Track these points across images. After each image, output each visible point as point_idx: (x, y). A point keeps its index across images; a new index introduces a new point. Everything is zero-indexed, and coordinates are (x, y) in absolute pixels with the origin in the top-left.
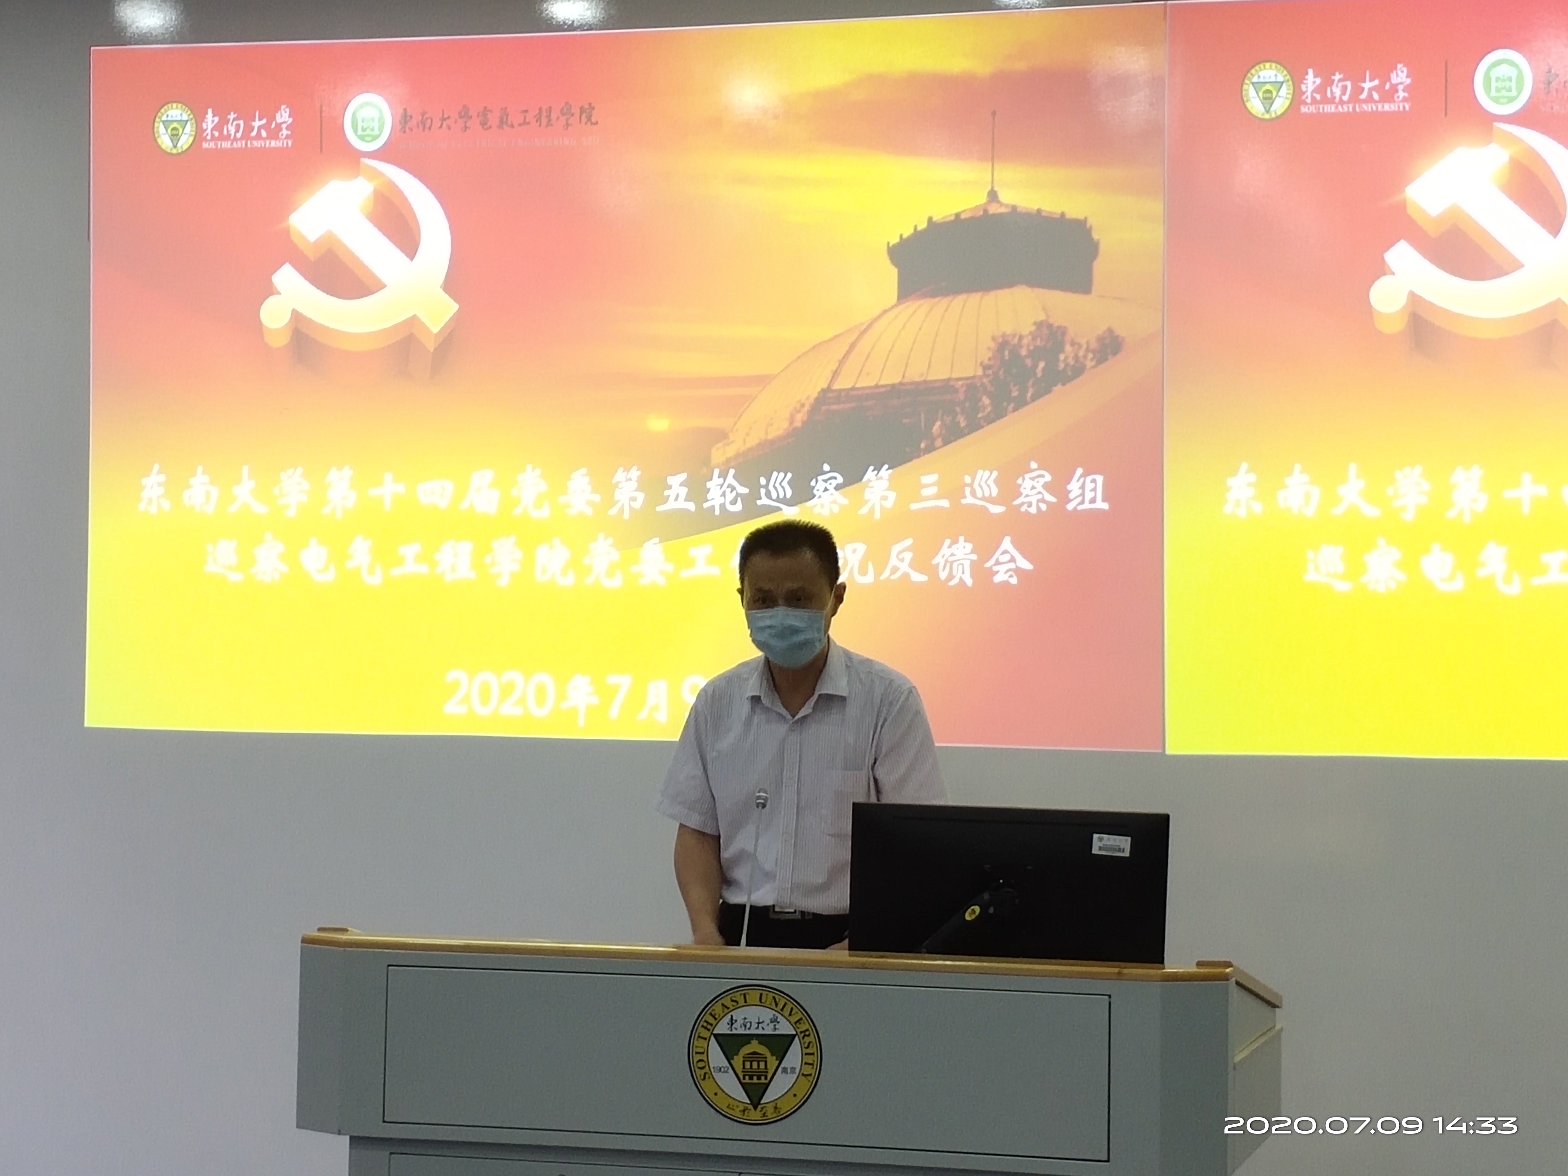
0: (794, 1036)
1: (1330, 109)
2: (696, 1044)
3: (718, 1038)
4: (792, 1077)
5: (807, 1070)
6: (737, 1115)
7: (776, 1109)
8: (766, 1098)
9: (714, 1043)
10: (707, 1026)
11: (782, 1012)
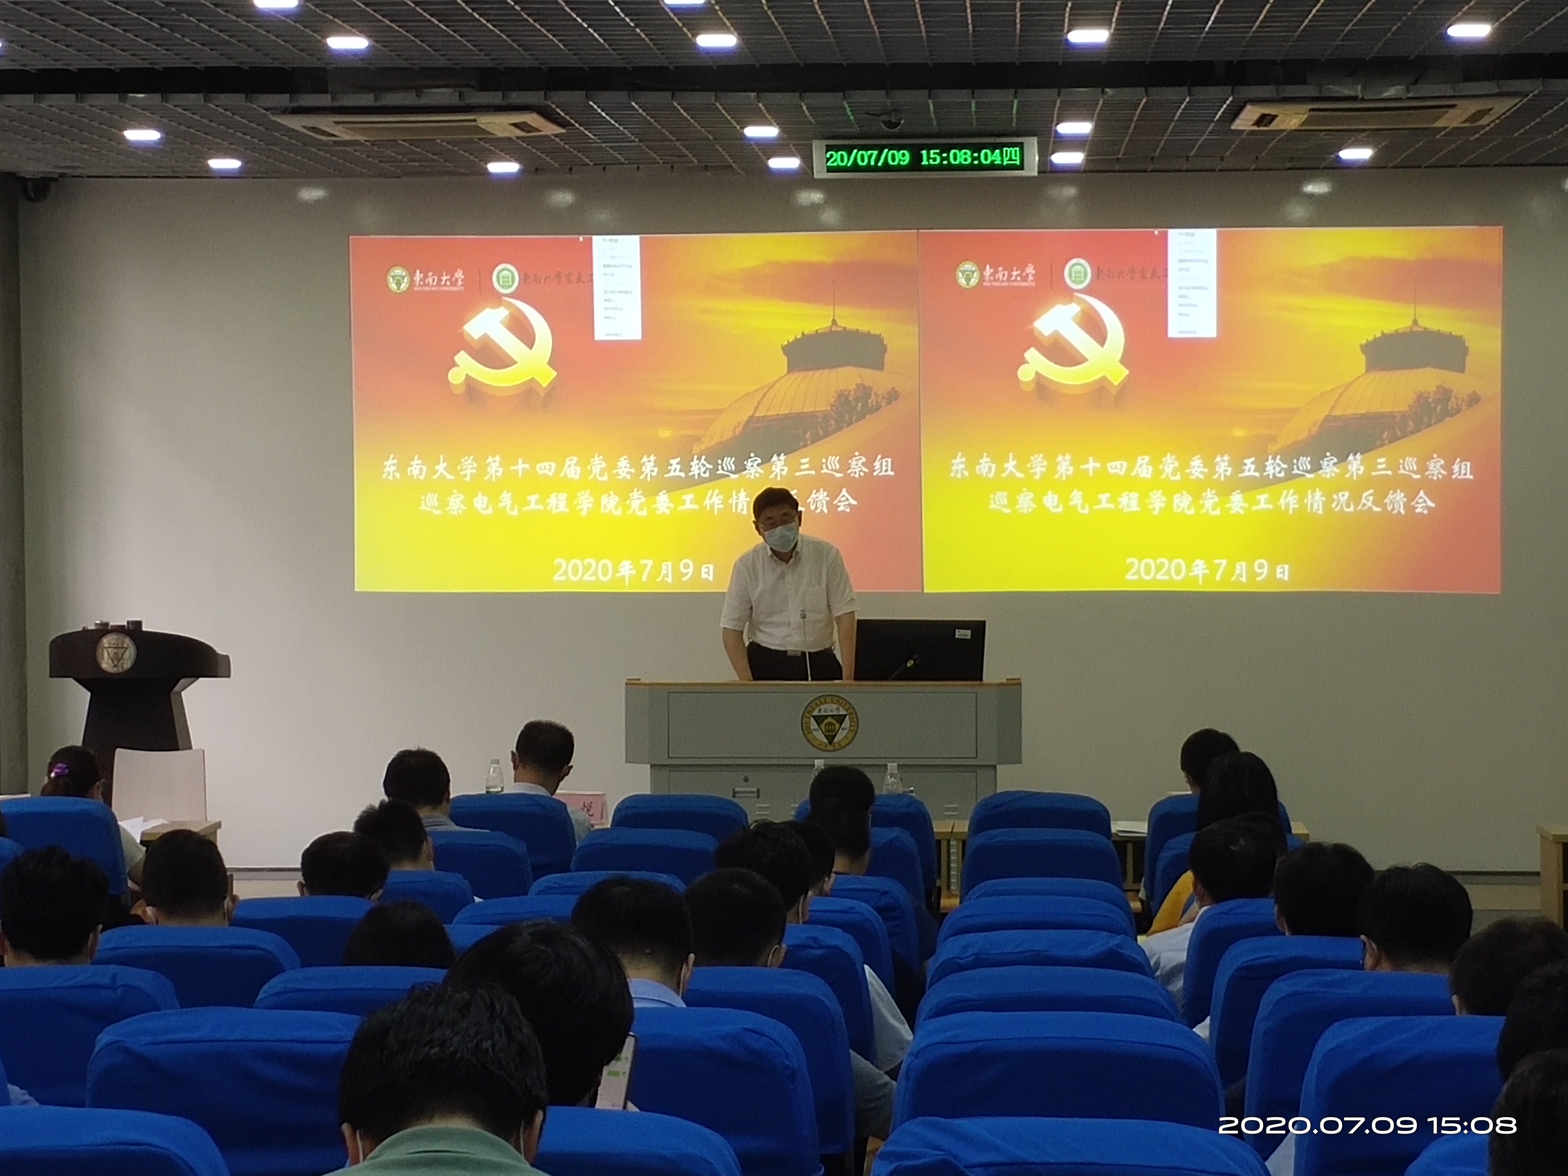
0: (845, 716)
1: (997, 284)
2: (805, 720)
3: (814, 717)
4: (846, 732)
5: (852, 728)
6: (823, 747)
7: (839, 745)
8: (835, 741)
9: (812, 719)
10: (809, 712)
11: (841, 705)
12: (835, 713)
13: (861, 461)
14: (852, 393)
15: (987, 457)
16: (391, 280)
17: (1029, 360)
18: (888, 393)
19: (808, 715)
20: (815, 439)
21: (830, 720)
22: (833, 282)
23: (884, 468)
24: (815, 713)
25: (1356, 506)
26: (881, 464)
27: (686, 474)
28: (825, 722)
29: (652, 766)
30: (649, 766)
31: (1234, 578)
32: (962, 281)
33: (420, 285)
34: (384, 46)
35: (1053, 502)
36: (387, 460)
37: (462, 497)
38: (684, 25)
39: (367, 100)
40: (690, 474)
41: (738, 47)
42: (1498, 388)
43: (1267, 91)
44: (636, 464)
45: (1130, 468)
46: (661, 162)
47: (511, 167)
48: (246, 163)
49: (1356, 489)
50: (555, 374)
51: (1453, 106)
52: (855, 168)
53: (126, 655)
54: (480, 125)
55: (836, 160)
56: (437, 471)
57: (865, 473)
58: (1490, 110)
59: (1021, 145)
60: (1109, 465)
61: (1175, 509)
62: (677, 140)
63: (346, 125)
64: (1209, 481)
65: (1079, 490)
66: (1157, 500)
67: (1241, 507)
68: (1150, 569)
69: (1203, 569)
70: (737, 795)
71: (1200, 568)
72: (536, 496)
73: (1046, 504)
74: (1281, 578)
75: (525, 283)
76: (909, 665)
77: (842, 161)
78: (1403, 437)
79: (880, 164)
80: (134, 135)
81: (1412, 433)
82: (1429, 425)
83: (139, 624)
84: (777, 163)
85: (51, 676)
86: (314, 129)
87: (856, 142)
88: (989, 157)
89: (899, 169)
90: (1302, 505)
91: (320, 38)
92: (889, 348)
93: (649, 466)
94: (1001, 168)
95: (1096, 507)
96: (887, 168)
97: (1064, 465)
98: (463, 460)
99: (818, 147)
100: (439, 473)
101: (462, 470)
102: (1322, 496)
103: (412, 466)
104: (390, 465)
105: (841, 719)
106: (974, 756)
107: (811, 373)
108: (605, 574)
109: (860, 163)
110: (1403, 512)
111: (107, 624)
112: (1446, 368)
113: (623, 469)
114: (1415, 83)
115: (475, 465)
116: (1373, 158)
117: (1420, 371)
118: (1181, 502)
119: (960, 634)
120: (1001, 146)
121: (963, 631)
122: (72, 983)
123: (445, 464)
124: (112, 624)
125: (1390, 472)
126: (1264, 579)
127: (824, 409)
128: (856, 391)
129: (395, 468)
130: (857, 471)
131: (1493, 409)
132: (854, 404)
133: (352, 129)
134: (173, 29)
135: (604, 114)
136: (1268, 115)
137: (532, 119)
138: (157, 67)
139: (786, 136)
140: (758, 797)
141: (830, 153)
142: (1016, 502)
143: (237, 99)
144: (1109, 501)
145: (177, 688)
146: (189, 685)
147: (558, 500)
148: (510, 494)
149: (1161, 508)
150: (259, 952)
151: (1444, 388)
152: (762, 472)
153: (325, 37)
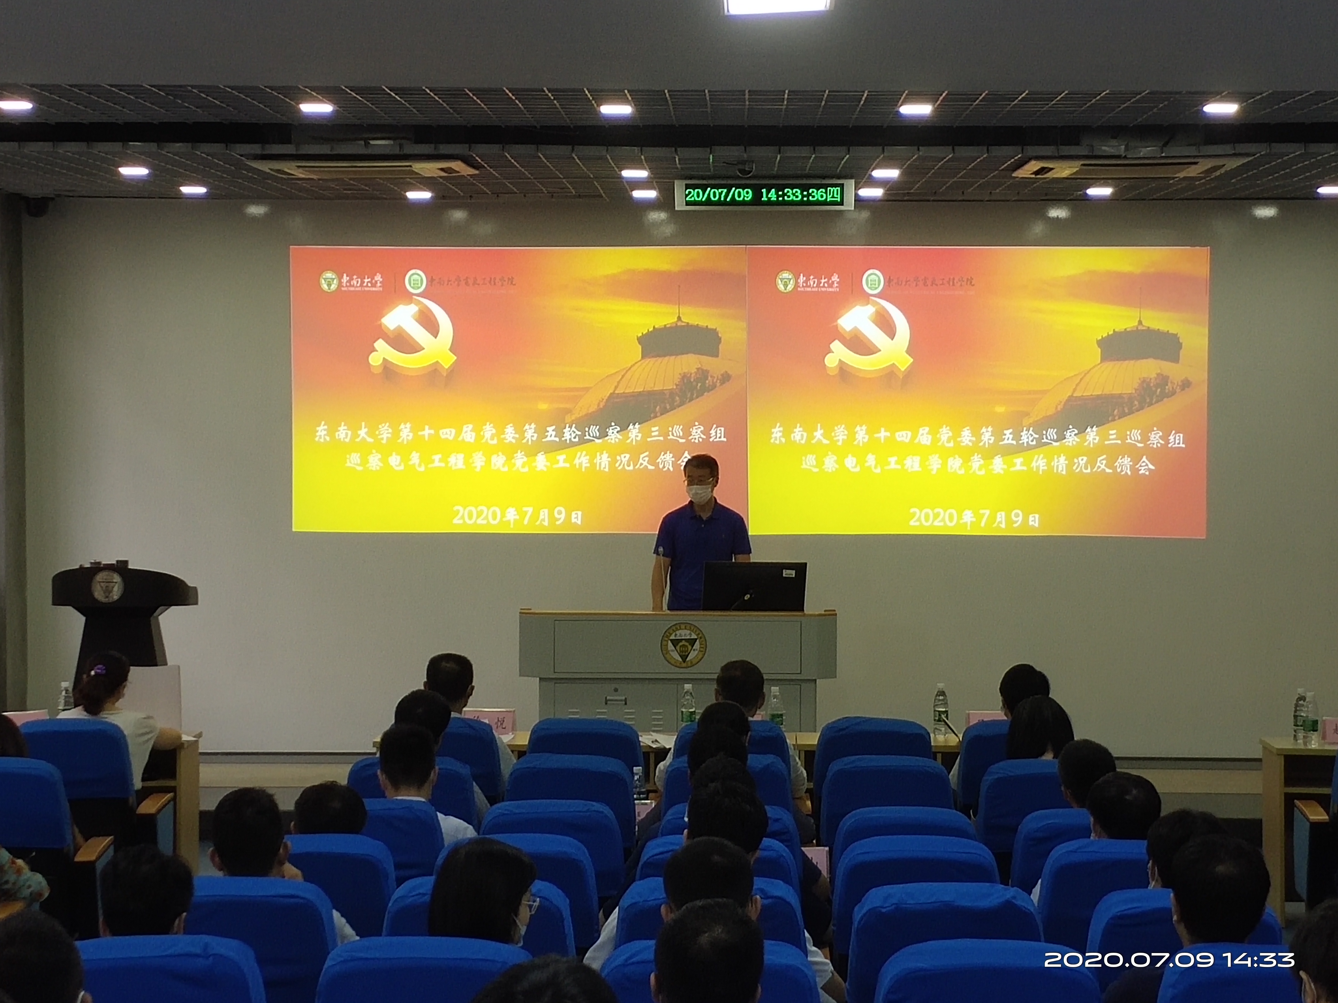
0: (697, 639)
2: (664, 643)
3: (671, 640)
4: (696, 652)
5: (702, 649)
6: (678, 665)
7: (691, 662)
8: (688, 659)
9: (669, 642)
10: (667, 637)
11: (693, 631)
12: (688, 637)
13: (700, 430)
14: (693, 376)
15: (800, 427)
16: (323, 281)
17: (833, 350)
18: (722, 375)
19: (666, 639)
20: (664, 412)
21: (683, 643)
22: (679, 286)
23: (718, 435)
24: (672, 637)
25: (1092, 468)
26: (716, 432)
27: (560, 439)
28: (681, 644)
29: (540, 679)
30: (538, 679)
31: (995, 525)
32: (781, 287)
33: (347, 286)
34: (344, 110)
35: (852, 463)
36: (319, 426)
37: (380, 456)
38: (593, 98)
39: (325, 149)
40: (563, 439)
41: (633, 113)
42: (1205, 376)
43: (1048, 150)
44: (520, 431)
45: (914, 437)
46: (546, 192)
47: (425, 195)
48: (210, 189)
49: (1093, 454)
50: (455, 358)
51: (1196, 163)
52: (709, 202)
53: (116, 589)
54: (414, 170)
55: (693, 196)
56: (359, 435)
57: (703, 439)
58: (1224, 165)
59: (842, 186)
60: (897, 434)
61: (949, 470)
62: (564, 178)
63: (307, 169)
64: (976, 448)
65: (873, 454)
66: (935, 462)
67: (1002, 469)
68: (929, 516)
69: (971, 517)
70: (609, 702)
71: (968, 516)
72: (439, 456)
73: (847, 466)
74: (1032, 525)
75: (431, 285)
76: (746, 598)
77: (698, 196)
78: (1129, 414)
79: (728, 199)
80: (127, 171)
81: (1138, 411)
82: (1151, 404)
83: (126, 563)
84: (638, 194)
85: (55, 603)
86: (278, 171)
87: (713, 182)
88: (817, 195)
89: (744, 203)
90: (1050, 468)
91: (294, 104)
92: (722, 340)
93: (530, 432)
94: (825, 203)
95: (886, 468)
96: (734, 202)
97: (861, 433)
98: (380, 426)
99: (679, 187)
100: (361, 437)
101: (380, 434)
102: (1066, 460)
103: (339, 431)
104: (322, 430)
105: (692, 642)
106: (799, 672)
107: (660, 359)
108: (494, 519)
109: (713, 199)
110: (1129, 473)
111: (99, 563)
112: (1163, 359)
113: (509, 434)
114: (1165, 145)
115: (390, 431)
116: (1113, 194)
117: (1144, 361)
118: (954, 464)
119: (787, 573)
120: (825, 186)
121: (789, 571)
122: (169, 952)
123: (366, 430)
124: (103, 563)
125: (1119, 442)
126: (1019, 526)
127: (671, 387)
128: (696, 373)
129: (325, 432)
130: (697, 437)
131: (1201, 391)
132: (694, 383)
133: (309, 171)
134: (176, 97)
135: (513, 161)
136: (1046, 168)
137: (458, 166)
138: (155, 122)
139: (652, 176)
140: (626, 704)
141: (688, 190)
142: (823, 463)
143: (217, 148)
144: (897, 463)
145: (155, 614)
146: (164, 611)
147: (457, 459)
148: (418, 454)
149: (938, 469)
150: (302, 901)
151: (1162, 375)
152: (621, 437)
153: (298, 104)
